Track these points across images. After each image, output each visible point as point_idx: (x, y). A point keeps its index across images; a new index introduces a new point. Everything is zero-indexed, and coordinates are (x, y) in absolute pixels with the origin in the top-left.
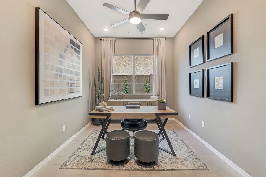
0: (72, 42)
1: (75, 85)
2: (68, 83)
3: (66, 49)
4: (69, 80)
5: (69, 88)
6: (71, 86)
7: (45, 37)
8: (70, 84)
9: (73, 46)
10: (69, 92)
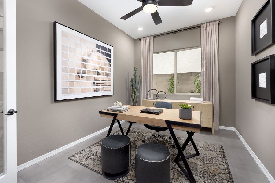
0: (98, 46)
1: (104, 85)
2: (94, 83)
3: (90, 54)
4: (95, 80)
5: (95, 87)
6: (98, 86)
7: (63, 46)
8: (97, 83)
9: (100, 50)
10: (95, 91)
